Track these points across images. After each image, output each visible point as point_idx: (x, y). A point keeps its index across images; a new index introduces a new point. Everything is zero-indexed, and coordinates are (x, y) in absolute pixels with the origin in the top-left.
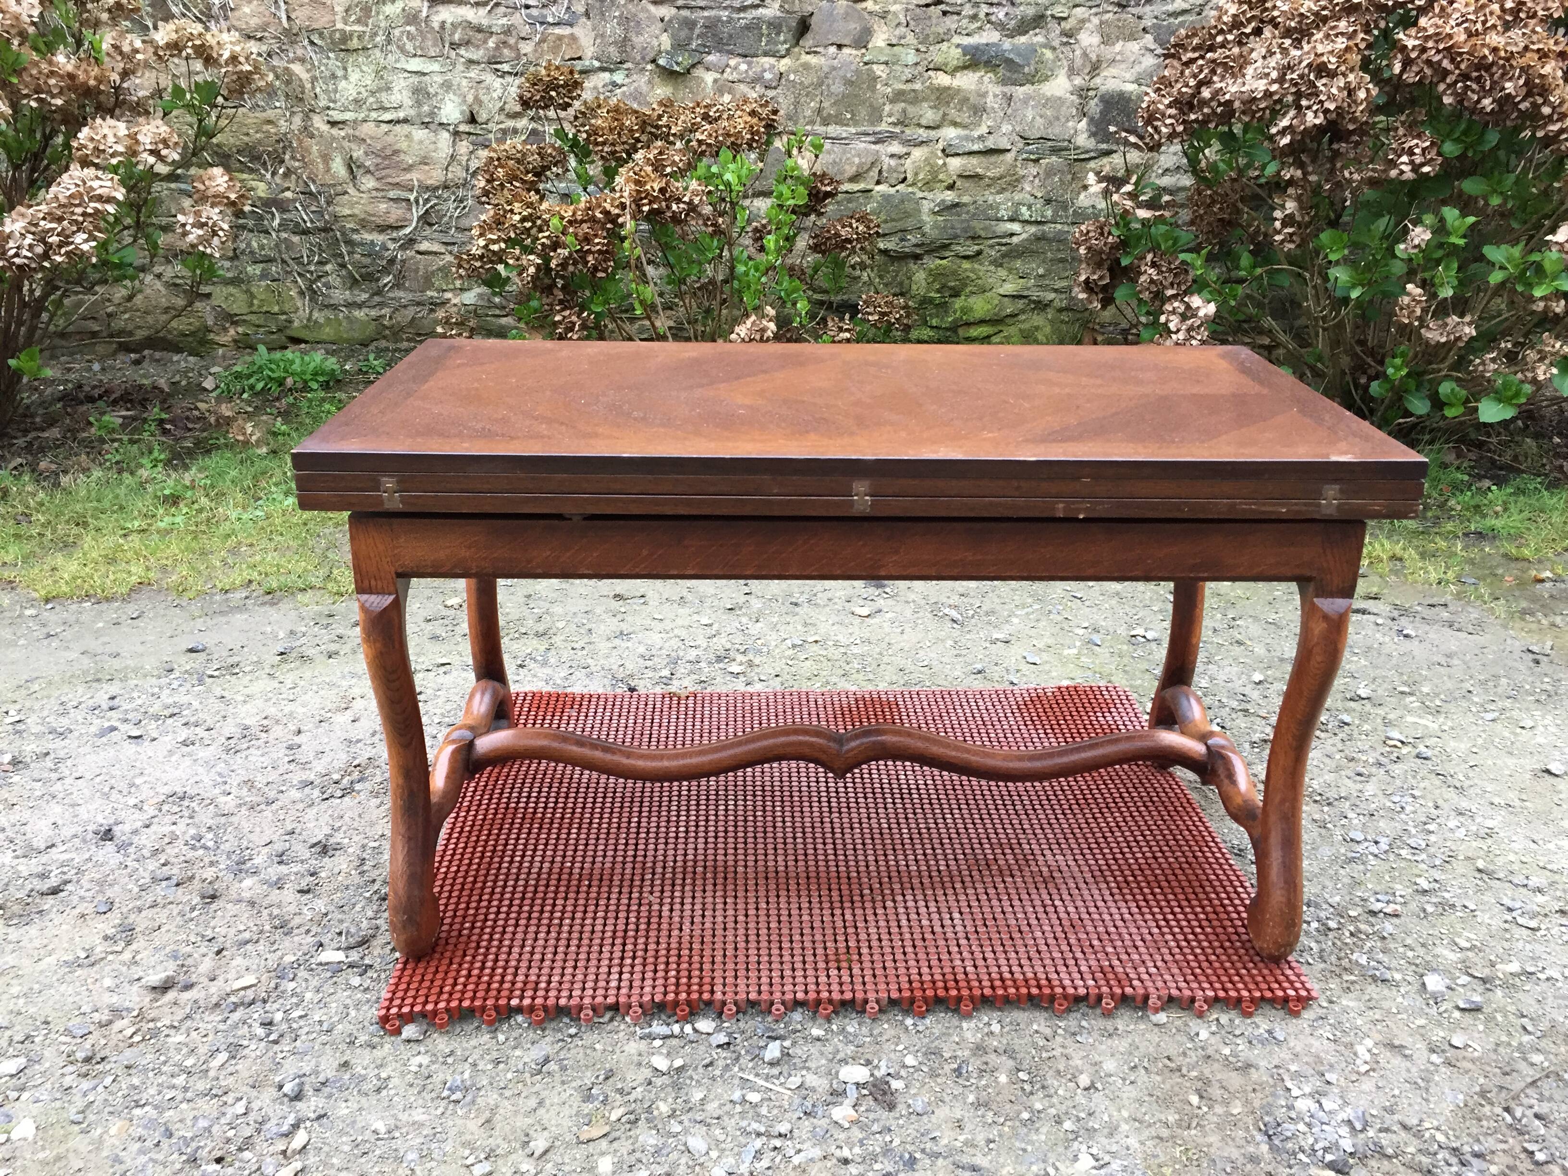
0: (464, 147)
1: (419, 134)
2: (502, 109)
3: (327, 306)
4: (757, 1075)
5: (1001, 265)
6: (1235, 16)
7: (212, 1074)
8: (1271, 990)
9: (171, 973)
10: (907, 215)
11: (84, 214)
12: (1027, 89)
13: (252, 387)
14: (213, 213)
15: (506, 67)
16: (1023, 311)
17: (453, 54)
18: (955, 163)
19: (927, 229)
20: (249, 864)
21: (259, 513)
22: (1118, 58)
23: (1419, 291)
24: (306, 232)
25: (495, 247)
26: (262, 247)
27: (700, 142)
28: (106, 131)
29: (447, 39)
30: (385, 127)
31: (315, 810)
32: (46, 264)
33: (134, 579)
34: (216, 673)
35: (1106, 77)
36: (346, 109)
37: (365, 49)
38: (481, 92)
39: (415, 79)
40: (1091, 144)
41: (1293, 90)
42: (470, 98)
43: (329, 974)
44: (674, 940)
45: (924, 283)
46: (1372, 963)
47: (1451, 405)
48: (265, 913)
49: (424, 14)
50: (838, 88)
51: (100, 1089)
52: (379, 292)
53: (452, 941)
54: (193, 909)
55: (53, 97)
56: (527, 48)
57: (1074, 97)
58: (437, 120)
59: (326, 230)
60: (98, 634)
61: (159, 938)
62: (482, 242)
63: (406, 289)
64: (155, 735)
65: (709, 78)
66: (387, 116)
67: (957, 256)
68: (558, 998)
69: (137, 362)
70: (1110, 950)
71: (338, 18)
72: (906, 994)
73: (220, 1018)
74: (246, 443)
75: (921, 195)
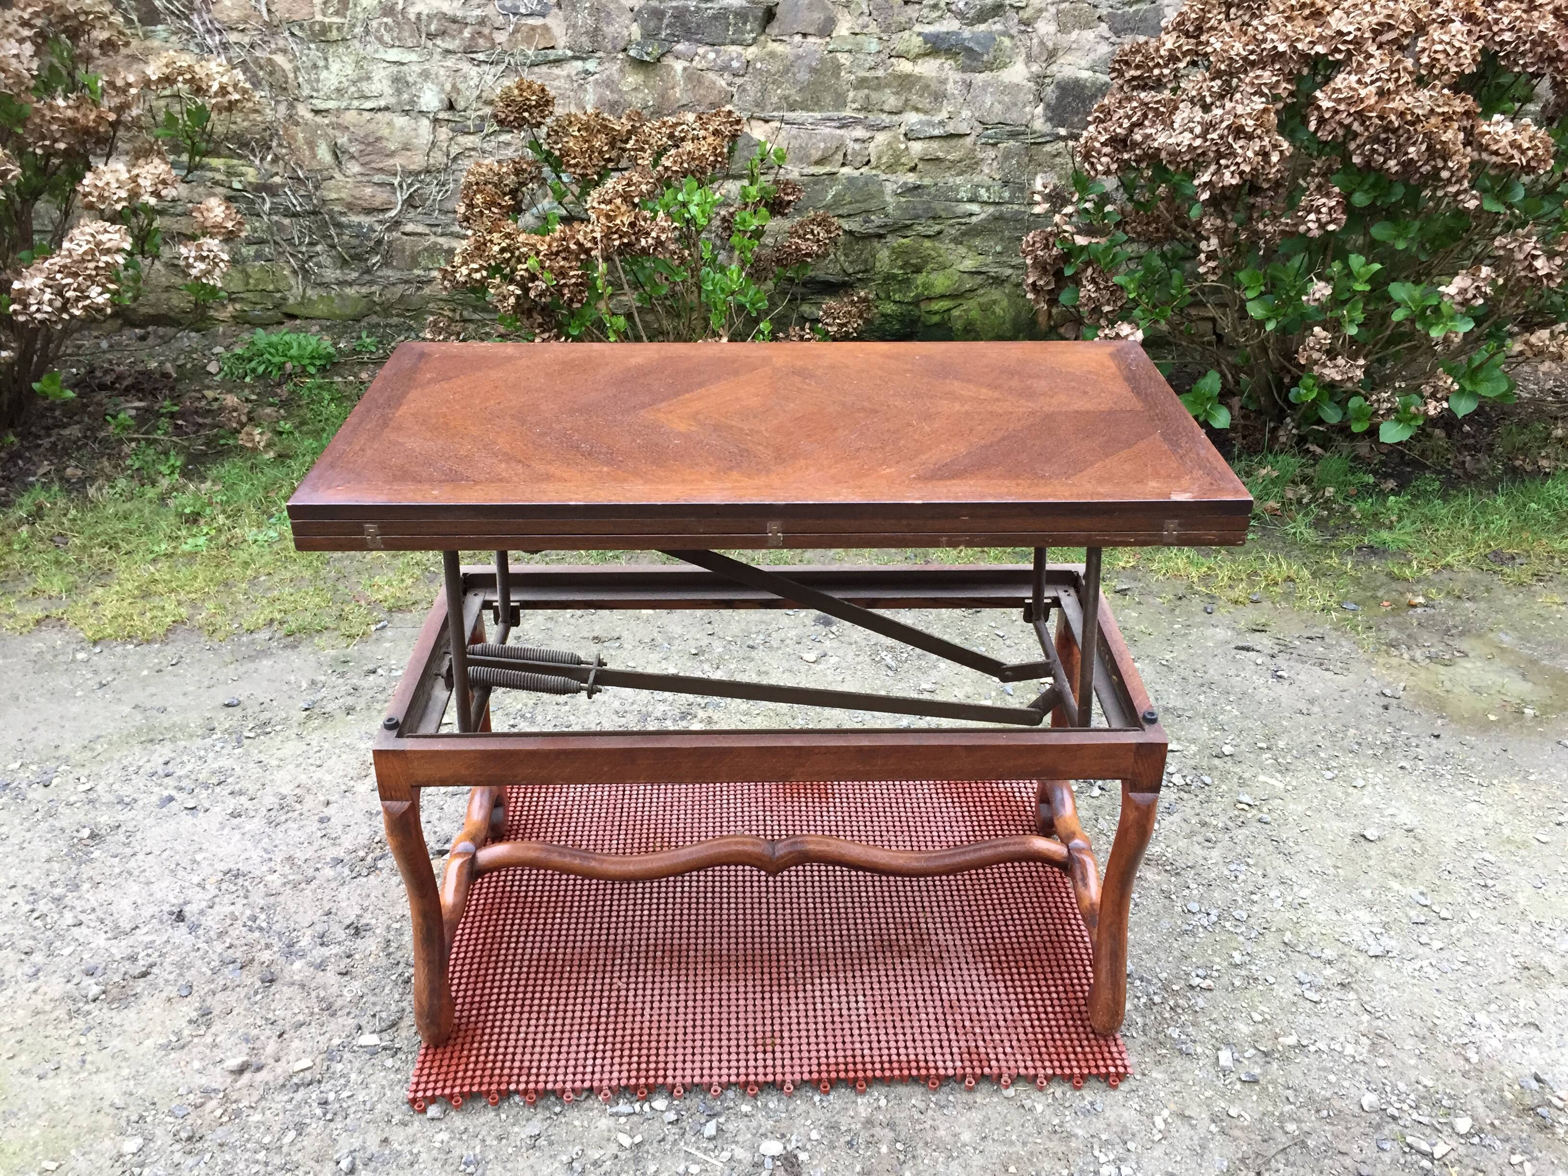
0: (444, 133)
1: (401, 121)
2: (479, 97)
3: (321, 284)
4: (698, 1148)
5: (961, 243)
6: (1170, 50)
7: (285, 1150)
8: (1097, 1067)
9: (245, 1058)
10: (872, 196)
11: (97, 268)
12: (986, 76)
13: (254, 370)
14: (212, 244)
15: (481, 57)
16: (981, 286)
17: (430, 44)
18: (917, 148)
19: (890, 209)
20: (297, 947)
21: (273, 534)
22: (1074, 46)
23: (1325, 334)
24: (296, 215)
25: (477, 276)
26: (255, 230)
27: (666, 169)
28: (108, 177)
29: (423, 29)
30: (367, 115)
31: (346, 889)
32: (65, 316)
33: (169, 620)
34: (252, 735)
35: (1062, 65)
36: (329, 98)
37: (344, 40)
38: (458, 80)
39: (395, 69)
40: (1047, 128)
41: (1214, 148)
42: (448, 87)
43: (368, 1056)
44: (637, 1025)
45: (887, 260)
46: (1183, 1037)
47: (1358, 420)
48: (314, 994)
49: (400, 6)
50: (804, 76)
51: (202, 1164)
52: (368, 271)
53: (463, 1027)
54: (256, 993)
55: (55, 141)
56: (501, 37)
57: (1031, 84)
58: (417, 108)
59: (314, 213)
60: (144, 683)
61: (233, 1021)
62: (464, 271)
63: (394, 268)
64: (207, 805)
65: (679, 66)
66: (369, 105)
67: (919, 235)
68: (546, 1082)
69: (143, 338)
70: (978, 1030)
71: (317, 9)
72: (815, 1076)
73: (286, 1098)
74: (255, 449)
75: (883, 177)
